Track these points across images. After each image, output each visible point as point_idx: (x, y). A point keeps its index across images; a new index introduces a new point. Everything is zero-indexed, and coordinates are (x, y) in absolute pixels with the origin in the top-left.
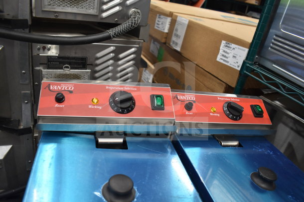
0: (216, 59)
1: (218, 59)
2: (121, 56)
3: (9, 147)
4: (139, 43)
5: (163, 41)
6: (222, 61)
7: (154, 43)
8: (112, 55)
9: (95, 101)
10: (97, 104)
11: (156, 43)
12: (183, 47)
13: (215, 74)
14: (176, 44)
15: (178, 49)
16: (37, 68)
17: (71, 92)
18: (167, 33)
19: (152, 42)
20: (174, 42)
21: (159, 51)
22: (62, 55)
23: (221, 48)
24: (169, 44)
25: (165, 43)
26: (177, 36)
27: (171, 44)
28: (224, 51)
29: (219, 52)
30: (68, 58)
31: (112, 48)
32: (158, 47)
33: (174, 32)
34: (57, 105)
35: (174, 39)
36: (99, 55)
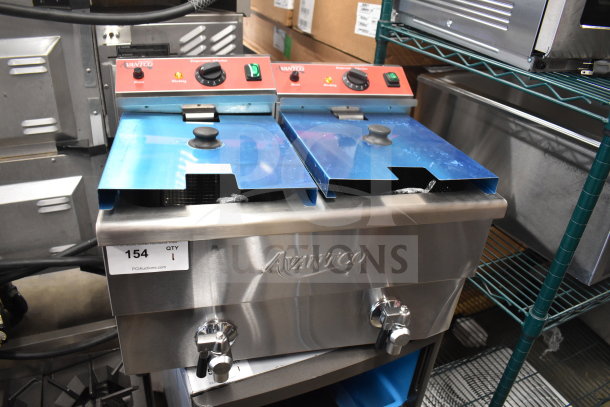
0: (353, 30)
1: (357, 31)
2: (215, 38)
3: (80, 178)
4: (237, 19)
5: (288, 23)
6: (360, 33)
7: (278, 32)
8: (202, 38)
9: (178, 74)
10: (182, 78)
11: (280, 31)
12: (314, 26)
13: (354, 54)
14: (305, 23)
15: (308, 30)
16: (105, 64)
17: (150, 68)
18: (292, 11)
19: (275, 30)
20: (302, 21)
21: (285, 40)
22: (136, 43)
23: (358, 13)
24: (297, 27)
25: (291, 27)
26: (305, 11)
27: (299, 25)
28: (362, 18)
29: (355, 19)
30: (144, 47)
31: (201, 29)
32: (284, 35)
33: (301, 6)
34: (136, 82)
35: (301, 16)
36: (184, 39)
